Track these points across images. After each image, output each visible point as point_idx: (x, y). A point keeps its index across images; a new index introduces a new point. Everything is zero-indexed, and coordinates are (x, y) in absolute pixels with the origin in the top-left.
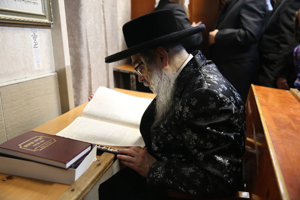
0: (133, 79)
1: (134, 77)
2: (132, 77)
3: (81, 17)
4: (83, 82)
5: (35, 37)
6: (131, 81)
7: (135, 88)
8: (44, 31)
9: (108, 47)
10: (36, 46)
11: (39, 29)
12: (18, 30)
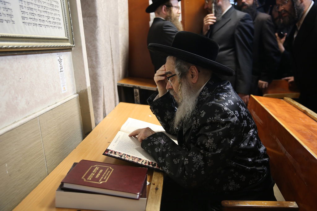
0: (136, 93)
1: (138, 91)
2: (136, 91)
3: (98, 38)
4: (100, 101)
5: (60, 61)
6: (135, 94)
7: (139, 101)
8: (67, 54)
9: (114, 64)
10: (62, 70)
11: (63, 53)
12: (48, 55)
